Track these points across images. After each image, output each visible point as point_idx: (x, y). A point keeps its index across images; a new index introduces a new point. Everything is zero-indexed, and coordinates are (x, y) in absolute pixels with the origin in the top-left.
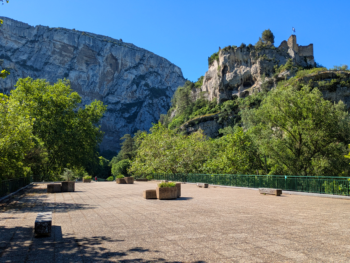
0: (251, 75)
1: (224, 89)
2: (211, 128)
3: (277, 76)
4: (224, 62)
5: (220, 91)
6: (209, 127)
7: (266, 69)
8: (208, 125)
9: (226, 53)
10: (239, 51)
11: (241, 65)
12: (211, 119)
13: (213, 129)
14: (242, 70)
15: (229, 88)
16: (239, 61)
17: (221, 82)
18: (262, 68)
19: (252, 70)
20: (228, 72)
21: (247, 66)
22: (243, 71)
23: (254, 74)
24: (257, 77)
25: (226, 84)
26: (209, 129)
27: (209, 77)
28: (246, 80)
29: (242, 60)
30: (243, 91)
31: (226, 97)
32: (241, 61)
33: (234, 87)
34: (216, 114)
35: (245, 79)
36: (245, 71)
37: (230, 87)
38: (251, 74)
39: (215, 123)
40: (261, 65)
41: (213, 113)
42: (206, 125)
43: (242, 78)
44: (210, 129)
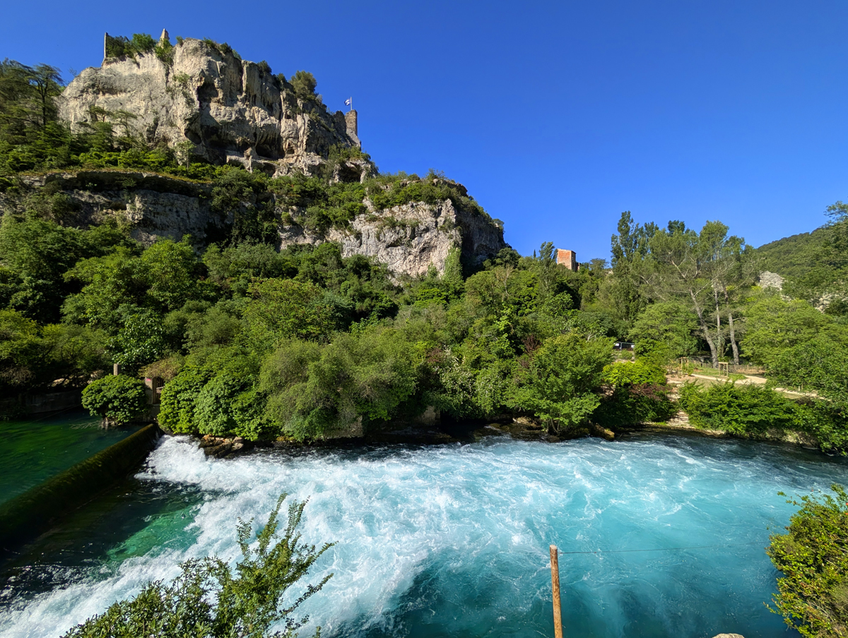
0: (280, 138)
1: (200, 134)
2: (181, 213)
3: (344, 162)
4: (207, 73)
5: (188, 134)
6: (175, 210)
7: (318, 140)
8: (172, 204)
9: (213, 54)
10: (257, 74)
11: (254, 104)
12: (185, 190)
13: (188, 217)
14: (258, 117)
15: (214, 138)
16: (252, 94)
17: (196, 113)
18: (311, 134)
19: (285, 126)
20: (218, 102)
21: (271, 115)
22: (262, 120)
23: (288, 137)
24: (297, 146)
25: (208, 126)
26: (175, 215)
28: (264, 143)
29: (258, 96)
30: (260, 161)
32: (255, 96)
33: (233, 142)
34: (202, 184)
35: (264, 139)
36: (267, 122)
37: (219, 136)
38: (279, 135)
39: (196, 205)
40: (311, 129)
41: (190, 177)
42: (166, 201)
43: (258, 133)
44: (179, 216)
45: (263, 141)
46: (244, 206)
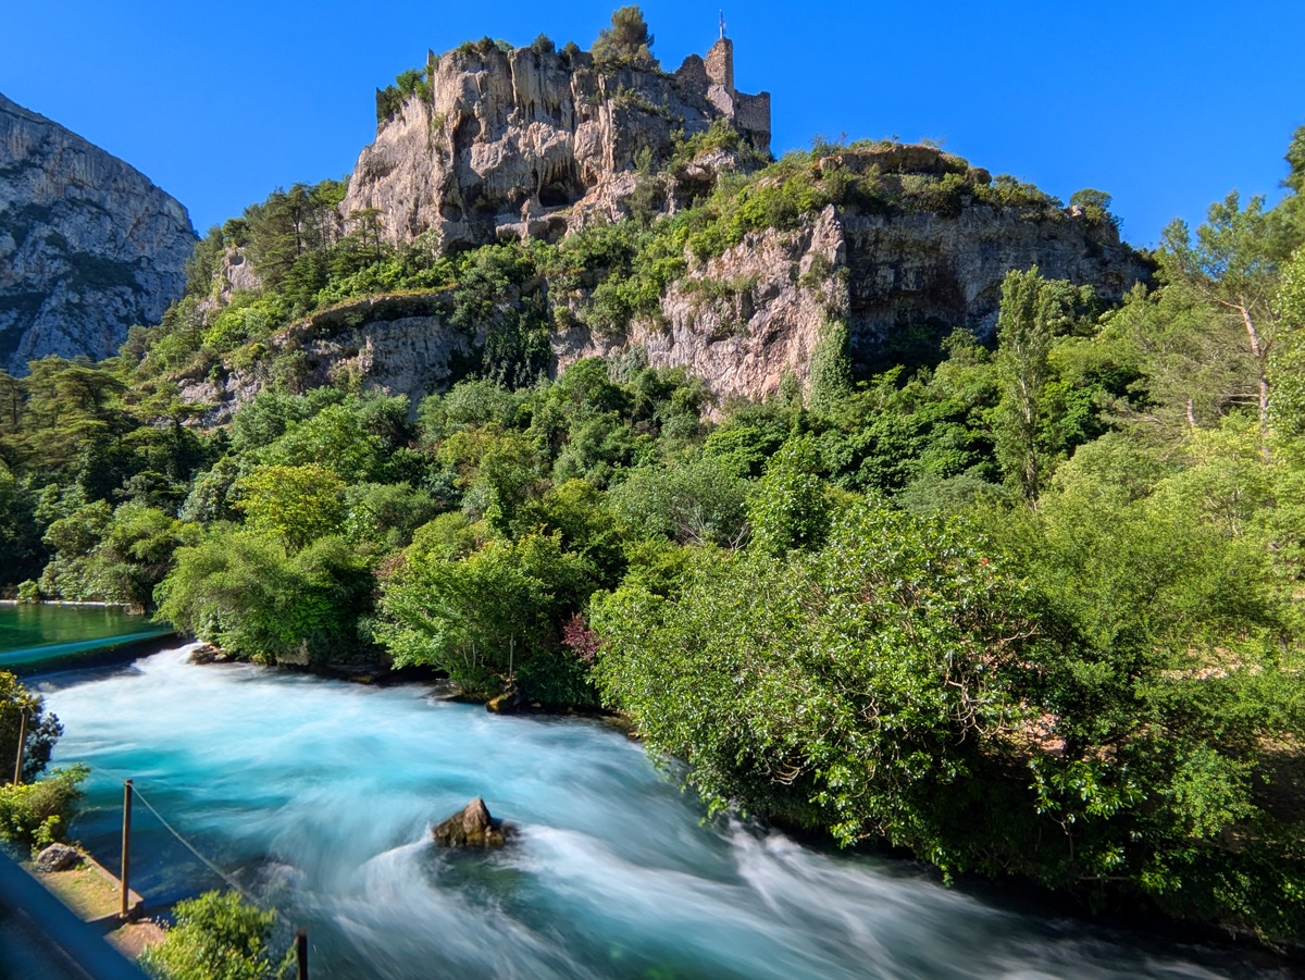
0: (573, 161)
1: (460, 203)
2: (417, 345)
3: (683, 169)
4: (463, 100)
5: (446, 209)
6: (410, 342)
7: (636, 141)
8: (406, 335)
9: (471, 65)
10: (530, 65)
11: (533, 118)
12: (421, 309)
13: (427, 349)
14: (538, 139)
15: (480, 202)
16: (527, 103)
17: (450, 174)
18: (620, 135)
19: (580, 142)
20: (481, 140)
21: (558, 127)
22: (544, 141)
23: (586, 156)
24: (600, 168)
25: (469, 187)
26: (410, 349)
27: (378, 163)
28: (552, 181)
29: (537, 101)
30: (543, 218)
31: (470, 237)
32: (533, 103)
33: (504, 200)
34: (443, 292)
35: (550, 175)
36: (552, 142)
37: (485, 197)
38: (572, 158)
39: (437, 327)
40: (618, 126)
41: (429, 285)
42: (398, 331)
43: (539, 169)
44: (414, 350)
45: (549, 179)
46: (500, 312)
